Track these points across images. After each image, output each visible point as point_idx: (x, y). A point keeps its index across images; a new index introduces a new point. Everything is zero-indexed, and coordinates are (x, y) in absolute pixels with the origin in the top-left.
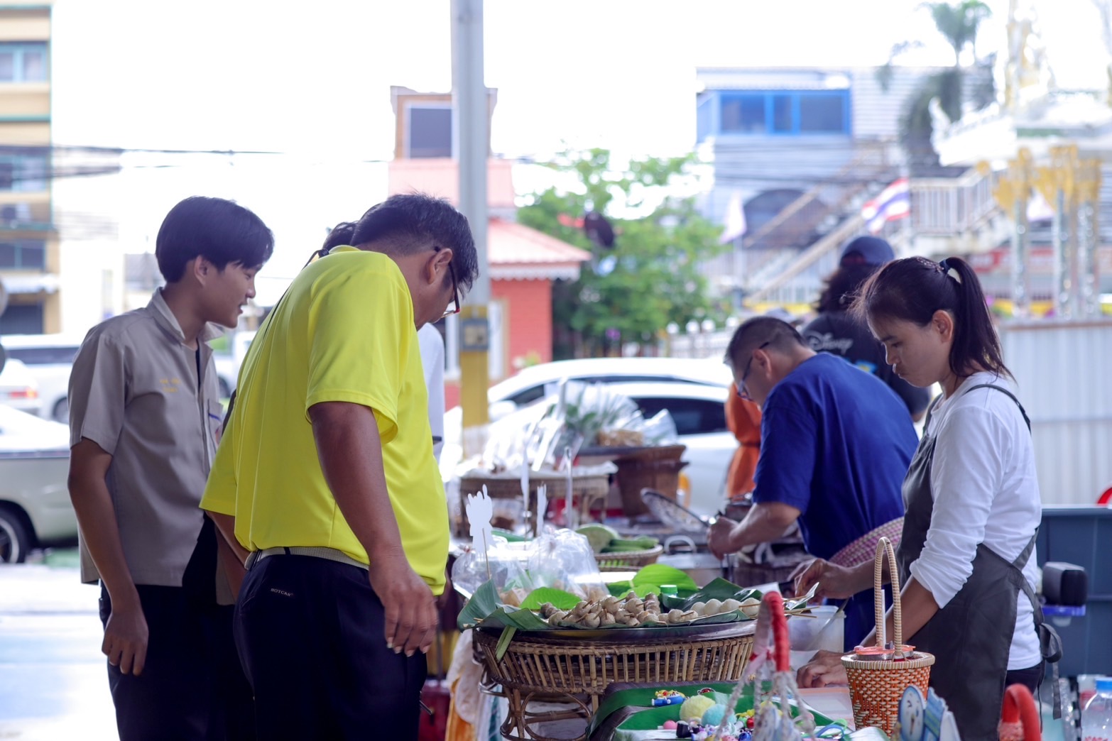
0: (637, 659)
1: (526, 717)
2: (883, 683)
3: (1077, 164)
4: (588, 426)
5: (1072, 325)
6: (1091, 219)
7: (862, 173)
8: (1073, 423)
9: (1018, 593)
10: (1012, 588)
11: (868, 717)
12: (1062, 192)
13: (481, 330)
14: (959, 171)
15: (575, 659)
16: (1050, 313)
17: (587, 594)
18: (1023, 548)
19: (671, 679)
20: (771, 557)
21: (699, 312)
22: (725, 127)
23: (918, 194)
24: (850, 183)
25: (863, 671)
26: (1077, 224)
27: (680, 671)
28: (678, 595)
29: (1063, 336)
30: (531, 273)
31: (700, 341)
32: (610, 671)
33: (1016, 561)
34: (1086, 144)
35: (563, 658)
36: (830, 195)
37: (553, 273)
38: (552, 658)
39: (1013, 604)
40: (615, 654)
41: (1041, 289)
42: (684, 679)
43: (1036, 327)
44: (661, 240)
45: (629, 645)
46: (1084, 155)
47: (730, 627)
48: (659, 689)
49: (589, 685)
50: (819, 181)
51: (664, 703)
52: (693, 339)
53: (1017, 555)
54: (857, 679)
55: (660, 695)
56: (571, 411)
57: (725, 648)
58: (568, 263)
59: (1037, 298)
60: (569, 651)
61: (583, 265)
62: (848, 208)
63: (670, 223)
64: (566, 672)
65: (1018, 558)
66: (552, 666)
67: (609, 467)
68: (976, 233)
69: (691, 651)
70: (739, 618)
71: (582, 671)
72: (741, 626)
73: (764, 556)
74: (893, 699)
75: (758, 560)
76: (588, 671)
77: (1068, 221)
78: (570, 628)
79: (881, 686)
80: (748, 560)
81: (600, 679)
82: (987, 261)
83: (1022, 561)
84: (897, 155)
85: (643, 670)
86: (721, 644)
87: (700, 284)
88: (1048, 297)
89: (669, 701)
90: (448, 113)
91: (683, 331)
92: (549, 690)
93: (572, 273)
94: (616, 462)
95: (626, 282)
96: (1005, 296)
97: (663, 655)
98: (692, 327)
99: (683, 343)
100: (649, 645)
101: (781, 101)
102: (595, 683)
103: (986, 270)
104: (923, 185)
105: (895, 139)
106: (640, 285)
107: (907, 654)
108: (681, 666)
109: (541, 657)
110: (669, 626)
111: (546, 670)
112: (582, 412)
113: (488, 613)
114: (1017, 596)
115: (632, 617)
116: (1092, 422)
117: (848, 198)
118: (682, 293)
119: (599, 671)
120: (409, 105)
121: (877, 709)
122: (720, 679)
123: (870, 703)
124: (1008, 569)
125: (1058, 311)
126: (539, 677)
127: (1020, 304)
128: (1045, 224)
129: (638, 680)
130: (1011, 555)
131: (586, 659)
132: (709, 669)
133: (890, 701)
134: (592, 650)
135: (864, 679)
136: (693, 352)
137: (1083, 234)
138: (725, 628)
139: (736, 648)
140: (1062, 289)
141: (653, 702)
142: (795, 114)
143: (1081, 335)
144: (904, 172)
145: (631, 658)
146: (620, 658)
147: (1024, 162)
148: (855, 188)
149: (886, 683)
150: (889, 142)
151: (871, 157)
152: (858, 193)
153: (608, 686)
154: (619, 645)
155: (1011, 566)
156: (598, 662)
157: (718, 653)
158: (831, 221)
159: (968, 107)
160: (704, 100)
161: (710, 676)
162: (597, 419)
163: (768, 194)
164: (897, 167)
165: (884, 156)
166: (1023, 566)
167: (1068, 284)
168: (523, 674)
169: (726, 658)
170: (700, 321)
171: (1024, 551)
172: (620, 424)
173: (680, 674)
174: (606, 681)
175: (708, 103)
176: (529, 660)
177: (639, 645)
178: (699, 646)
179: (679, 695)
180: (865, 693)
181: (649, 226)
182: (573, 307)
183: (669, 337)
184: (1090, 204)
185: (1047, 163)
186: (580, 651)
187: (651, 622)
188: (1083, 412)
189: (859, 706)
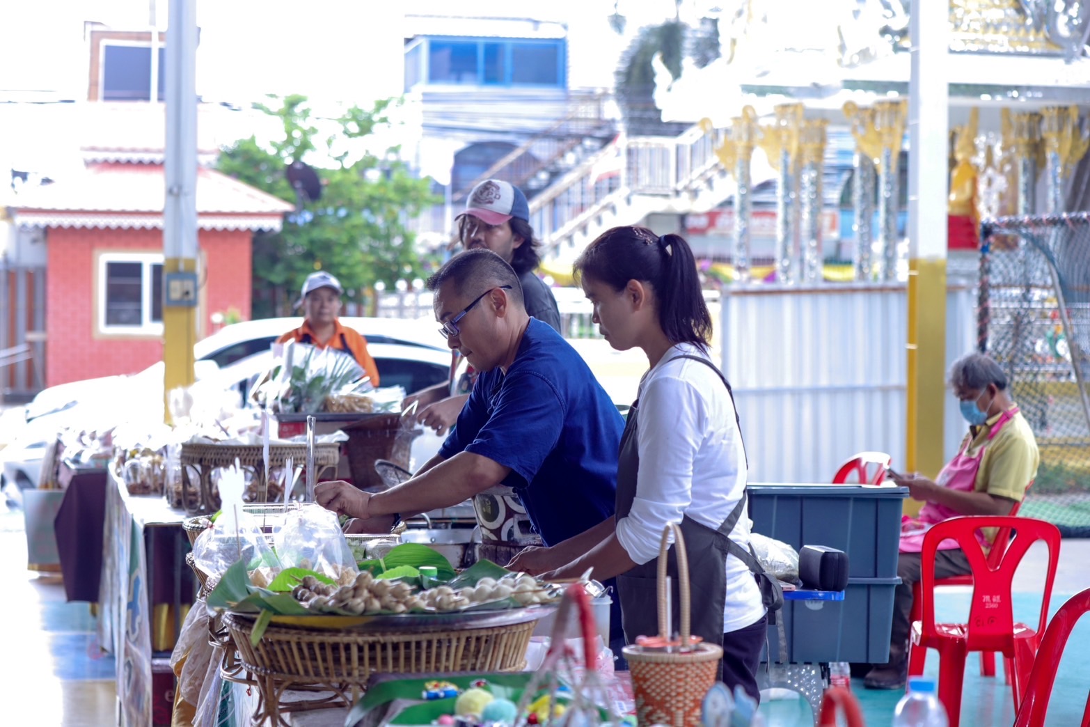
0: (402, 647)
1: (281, 707)
2: (668, 677)
3: (803, 124)
4: (316, 392)
5: (797, 292)
6: (815, 183)
7: (575, 128)
8: (796, 393)
9: (726, 558)
10: (718, 554)
11: (651, 713)
12: (787, 153)
13: (189, 285)
14: (679, 128)
15: (335, 647)
16: (771, 278)
17: (338, 575)
18: (729, 513)
19: (437, 669)
20: (517, 534)
21: (408, 269)
22: (434, 77)
23: (638, 150)
24: (563, 138)
25: (648, 664)
26: (800, 186)
27: (448, 659)
28: (438, 577)
29: (788, 302)
30: (231, 224)
31: (409, 299)
32: (373, 660)
33: (722, 527)
34: (812, 103)
35: (322, 646)
36: (542, 150)
37: (255, 224)
38: (310, 645)
39: (721, 570)
40: (379, 642)
41: (761, 252)
42: (451, 668)
43: (759, 293)
44: (368, 190)
45: (393, 633)
46: (810, 115)
47: (500, 614)
48: (429, 680)
49: (349, 674)
50: (533, 135)
51: (436, 697)
52: (402, 299)
53: (722, 521)
54: (640, 672)
55: (431, 687)
56: (297, 374)
57: (494, 637)
58: (271, 215)
59: (757, 262)
60: (329, 639)
61: (285, 216)
62: (562, 163)
63: (374, 175)
64: (324, 660)
65: (723, 524)
66: (310, 654)
67: (340, 436)
68: (695, 193)
69: (458, 639)
70: (512, 605)
71: (343, 659)
72: (512, 613)
73: (510, 533)
74: (678, 694)
75: (504, 538)
76: (349, 660)
77: (792, 183)
78: (332, 613)
79: (667, 680)
80: (493, 537)
81: (361, 668)
82: (703, 222)
83: (728, 526)
84: (613, 110)
85: (408, 659)
86: (490, 633)
87: (407, 240)
88: (770, 261)
89: (442, 694)
90: (148, 51)
91: (391, 288)
92: (306, 679)
93: (275, 224)
94: (345, 430)
95: (328, 234)
96: (724, 259)
97: (430, 643)
98: (401, 285)
99: (390, 301)
100: (416, 633)
101: (494, 49)
102: (356, 673)
103: (700, 231)
104: (641, 141)
105: (611, 91)
106: (344, 238)
107: (693, 646)
108: (448, 655)
109: (299, 644)
110: (439, 613)
111: (303, 658)
112: (309, 376)
113: (241, 598)
114: (725, 561)
115: (398, 602)
116: (815, 392)
117: (562, 154)
118: (388, 248)
119: (361, 659)
120: (104, 42)
121: (661, 705)
122: (489, 669)
123: (653, 698)
124: (714, 536)
125: (781, 277)
126: (295, 665)
127: (740, 269)
128: (766, 186)
129: (402, 669)
130: (716, 522)
131: (348, 647)
132: (477, 658)
133: (676, 696)
134: (354, 638)
135: (648, 672)
136: (401, 309)
137: (806, 196)
138: (494, 615)
139: (505, 637)
140: (785, 255)
141: (424, 694)
142: (507, 63)
143: (806, 301)
144: (621, 128)
145: (396, 647)
146: (384, 647)
147: (749, 121)
148: (570, 141)
149: (672, 677)
150: (605, 95)
151: (587, 111)
152: (572, 149)
153: (371, 676)
154: (383, 634)
155: (716, 533)
156: (361, 649)
157: (486, 641)
158: (543, 176)
159: (688, 62)
160: (412, 46)
161: (478, 665)
162: (326, 383)
163: (476, 147)
164: (613, 121)
165: (599, 111)
166: (729, 531)
167: (791, 250)
168: (278, 662)
169: (495, 648)
170: (409, 279)
171: (730, 516)
172: (348, 389)
173: (447, 664)
174: (368, 670)
175: (417, 49)
176: (285, 647)
177: (404, 633)
178: (467, 634)
179: (452, 687)
180: (649, 687)
181: (354, 176)
182: (274, 259)
183: (376, 296)
184: (815, 166)
185: (773, 122)
186: (342, 639)
187: (420, 608)
188: (807, 382)
189: (642, 701)
